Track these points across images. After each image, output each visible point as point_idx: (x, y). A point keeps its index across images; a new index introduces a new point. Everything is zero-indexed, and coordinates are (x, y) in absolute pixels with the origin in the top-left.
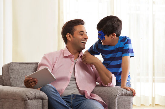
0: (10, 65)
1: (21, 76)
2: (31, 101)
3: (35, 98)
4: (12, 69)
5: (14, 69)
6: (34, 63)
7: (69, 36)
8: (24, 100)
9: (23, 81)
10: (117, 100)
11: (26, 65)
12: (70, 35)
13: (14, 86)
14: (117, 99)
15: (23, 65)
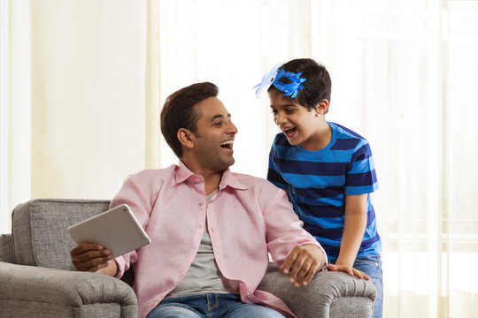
0: (33, 207)
1: (65, 237)
2: (91, 307)
3: (104, 300)
4: (40, 219)
5: (45, 217)
6: (100, 202)
7: (186, 136)
8: (72, 305)
9: (68, 250)
10: (327, 309)
11: (79, 208)
12: (188, 132)
13: (44, 266)
14: (328, 305)
15: (70, 207)
